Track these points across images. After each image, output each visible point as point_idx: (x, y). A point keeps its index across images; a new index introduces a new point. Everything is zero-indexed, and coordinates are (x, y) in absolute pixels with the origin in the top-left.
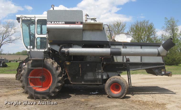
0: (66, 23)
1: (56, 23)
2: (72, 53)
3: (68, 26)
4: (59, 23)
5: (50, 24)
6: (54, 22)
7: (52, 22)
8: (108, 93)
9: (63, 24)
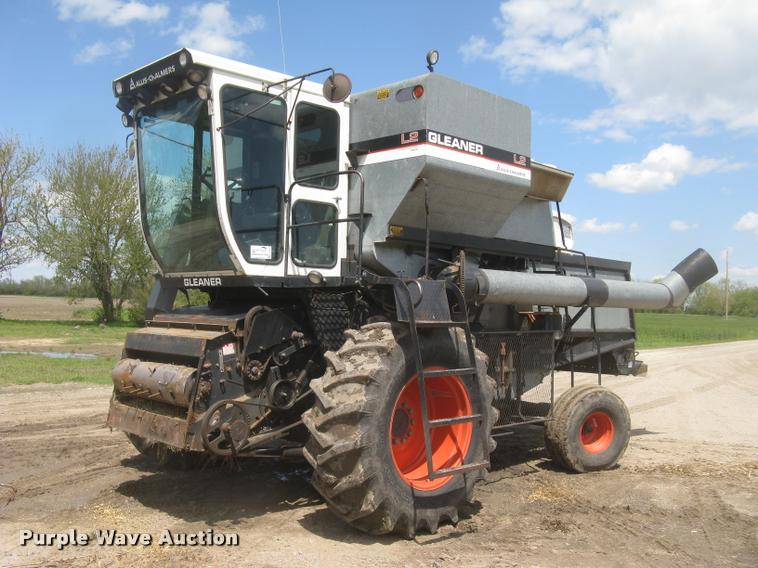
0: (491, 153)
1: (457, 145)
2: (496, 293)
3: (491, 166)
4: (466, 149)
5: (437, 144)
6: (453, 138)
7: (446, 137)
8: (573, 453)
9: (479, 154)
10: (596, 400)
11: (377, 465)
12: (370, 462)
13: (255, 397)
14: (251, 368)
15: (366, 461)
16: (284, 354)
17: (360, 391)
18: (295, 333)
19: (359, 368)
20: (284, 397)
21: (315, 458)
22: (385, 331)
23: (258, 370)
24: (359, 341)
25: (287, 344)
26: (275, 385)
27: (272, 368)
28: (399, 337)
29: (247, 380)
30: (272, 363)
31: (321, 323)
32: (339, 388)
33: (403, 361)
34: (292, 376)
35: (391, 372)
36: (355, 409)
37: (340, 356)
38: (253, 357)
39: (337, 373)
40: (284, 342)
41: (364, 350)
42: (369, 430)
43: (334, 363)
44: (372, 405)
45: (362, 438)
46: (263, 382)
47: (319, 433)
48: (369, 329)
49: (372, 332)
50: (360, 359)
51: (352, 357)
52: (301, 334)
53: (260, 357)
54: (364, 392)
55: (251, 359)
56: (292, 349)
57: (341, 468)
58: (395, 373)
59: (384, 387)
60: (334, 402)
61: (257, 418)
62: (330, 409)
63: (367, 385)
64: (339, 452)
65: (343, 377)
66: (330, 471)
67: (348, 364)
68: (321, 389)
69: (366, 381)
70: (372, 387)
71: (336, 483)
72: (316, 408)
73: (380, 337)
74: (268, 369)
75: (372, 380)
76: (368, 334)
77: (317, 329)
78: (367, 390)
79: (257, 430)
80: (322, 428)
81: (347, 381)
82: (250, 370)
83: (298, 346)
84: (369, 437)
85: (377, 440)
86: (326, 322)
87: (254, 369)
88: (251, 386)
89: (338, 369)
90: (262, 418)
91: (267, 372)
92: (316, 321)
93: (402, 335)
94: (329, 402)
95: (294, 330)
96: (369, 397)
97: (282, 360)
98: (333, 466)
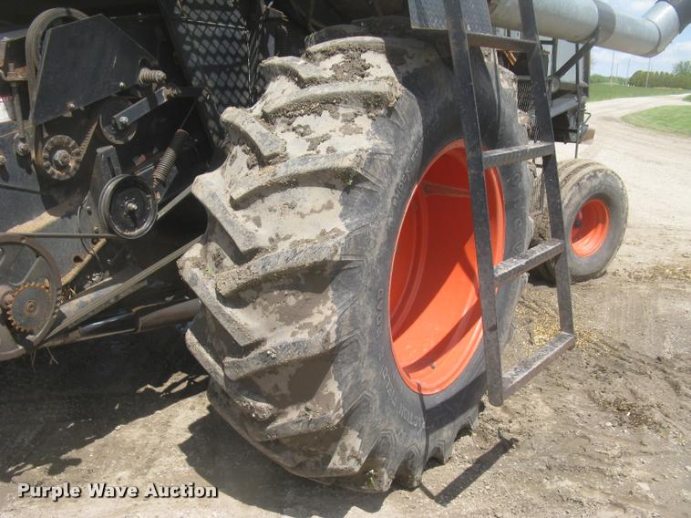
10: (595, 182)
11: (369, 374)
12: (356, 374)
13: (69, 215)
14: (52, 152)
15: (347, 371)
16: (124, 119)
17: (329, 206)
18: (145, 73)
19: (322, 147)
20: (132, 212)
21: (219, 361)
22: (369, 57)
23: (66, 157)
24: (313, 81)
25: (128, 95)
26: (110, 187)
27: (100, 150)
28: (403, 69)
29: (44, 179)
30: (99, 140)
31: (198, 53)
32: (275, 199)
33: (418, 129)
34: (144, 164)
35: (397, 155)
36: (324, 255)
37: (267, 118)
38: (56, 126)
39: (262, 161)
40: (123, 92)
41: (329, 102)
42: (354, 300)
43: (254, 136)
44: (359, 241)
45: (339, 322)
46: (82, 181)
47: (228, 310)
48: (328, 54)
49: (338, 59)
50: (322, 124)
51: (299, 121)
52: (160, 74)
53: (73, 127)
54: (338, 208)
55: (52, 133)
56: (142, 107)
57: (285, 390)
58: (404, 158)
59: (385, 194)
60: (262, 236)
61: (78, 259)
62: (254, 252)
63: (347, 190)
64: (283, 358)
65: (281, 171)
66: (257, 394)
67: (290, 137)
68: (226, 202)
69: (343, 180)
70: (358, 196)
71: (273, 419)
72: (213, 247)
73: (362, 71)
74: (91, 153)
75: (359, 179)
76: (329, 63)
77: (190, 64)
78: (345, 203)
79: (78, 285)
80: (235, 299)
81: (295, 181)
82: (50, 159)
83: (153, 99)
84: (353, 318)
85: (369, 321)
86: (208, 52)
87: (59, 155)
88: (55, 193)
89: (266, 153)
90: (87, 258)
91: (89, 161)
92: (187, 48)
93: (412, 65)
94: (250, 236)
95: (145, 64)
96: (353, 220)
97: (121, 131)
98: (266, 385)
